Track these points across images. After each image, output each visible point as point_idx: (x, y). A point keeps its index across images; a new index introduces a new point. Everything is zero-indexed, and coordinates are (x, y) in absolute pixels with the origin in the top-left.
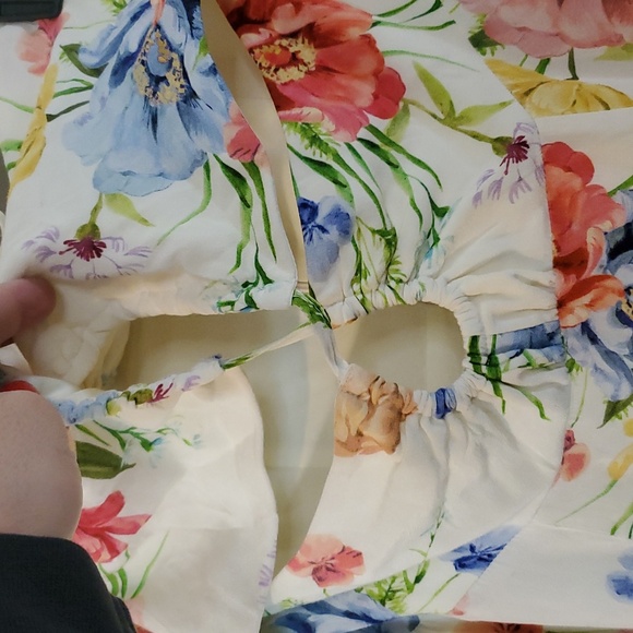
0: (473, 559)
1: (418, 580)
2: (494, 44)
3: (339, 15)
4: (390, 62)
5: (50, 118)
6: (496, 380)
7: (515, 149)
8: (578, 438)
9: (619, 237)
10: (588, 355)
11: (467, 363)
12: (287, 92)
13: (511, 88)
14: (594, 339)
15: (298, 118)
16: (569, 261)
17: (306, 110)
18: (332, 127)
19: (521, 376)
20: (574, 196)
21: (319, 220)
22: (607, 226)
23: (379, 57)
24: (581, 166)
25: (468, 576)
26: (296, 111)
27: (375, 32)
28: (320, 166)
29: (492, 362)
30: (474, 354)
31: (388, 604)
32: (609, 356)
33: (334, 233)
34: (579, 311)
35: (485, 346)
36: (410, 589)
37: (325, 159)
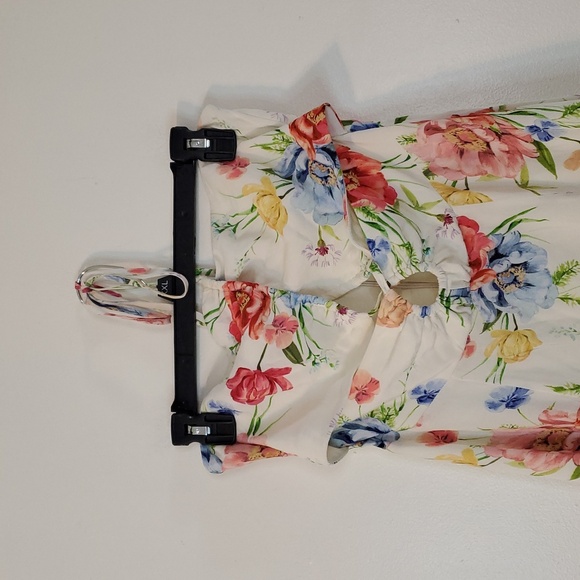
0: (426, 397)
1: (401, 409)
2: (433, 175)
3: (367, 164)
4: (390, 184)
5: (281, 197)
6: (448, 308)
7: (447, 219)
8: (471, 339)
9: (493, 254)
10: (479, 302)
11: (438, 299)
12: (353, 194)
13: (441, 194)
14: (482, 296)
15: (360, 205)
16: (474, 263)
17: (362, 201)
18: (374, 206)
19: (457, 308)
20: (473, 237)
21: (376, 247)
22: (487, 249)
23: (386, 183)
24: (474, 225)
25: (423, 406)
26: (358, 202)
27: (382, 171)
28: (372, 224)
29: (448, 301)
30: (442, 296)
31: (387, 422)
32: (488, 303)
33: (383, 249)
34: (478, 284)
35: (446, 294)
36: (397, 414)
37: (374, 221)
